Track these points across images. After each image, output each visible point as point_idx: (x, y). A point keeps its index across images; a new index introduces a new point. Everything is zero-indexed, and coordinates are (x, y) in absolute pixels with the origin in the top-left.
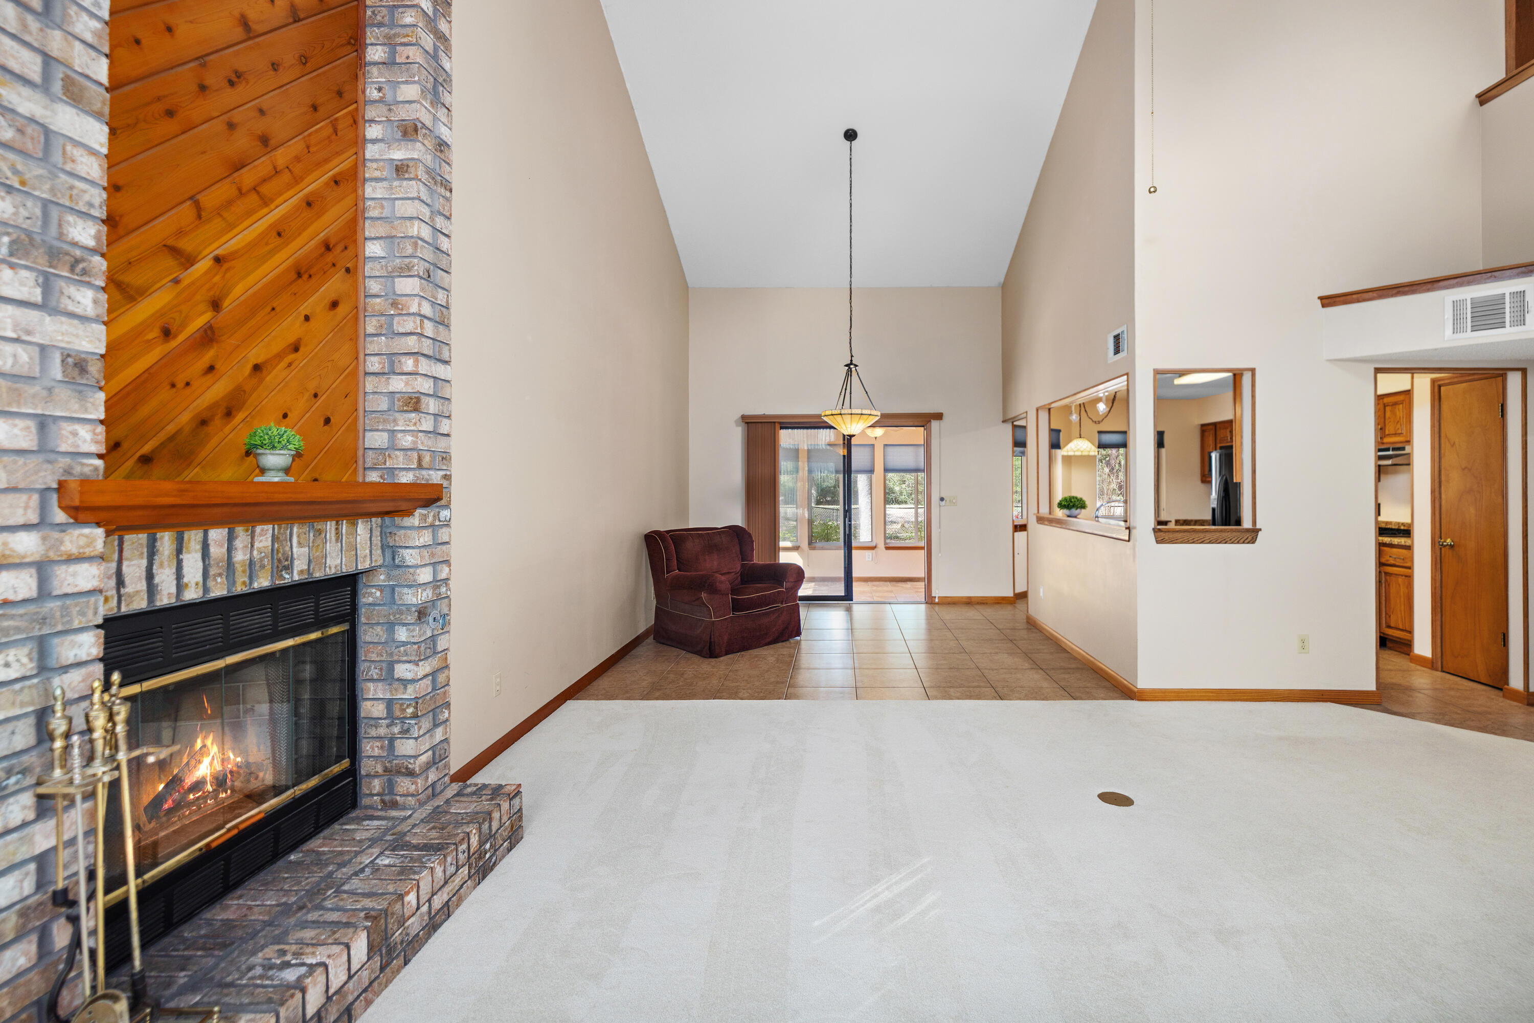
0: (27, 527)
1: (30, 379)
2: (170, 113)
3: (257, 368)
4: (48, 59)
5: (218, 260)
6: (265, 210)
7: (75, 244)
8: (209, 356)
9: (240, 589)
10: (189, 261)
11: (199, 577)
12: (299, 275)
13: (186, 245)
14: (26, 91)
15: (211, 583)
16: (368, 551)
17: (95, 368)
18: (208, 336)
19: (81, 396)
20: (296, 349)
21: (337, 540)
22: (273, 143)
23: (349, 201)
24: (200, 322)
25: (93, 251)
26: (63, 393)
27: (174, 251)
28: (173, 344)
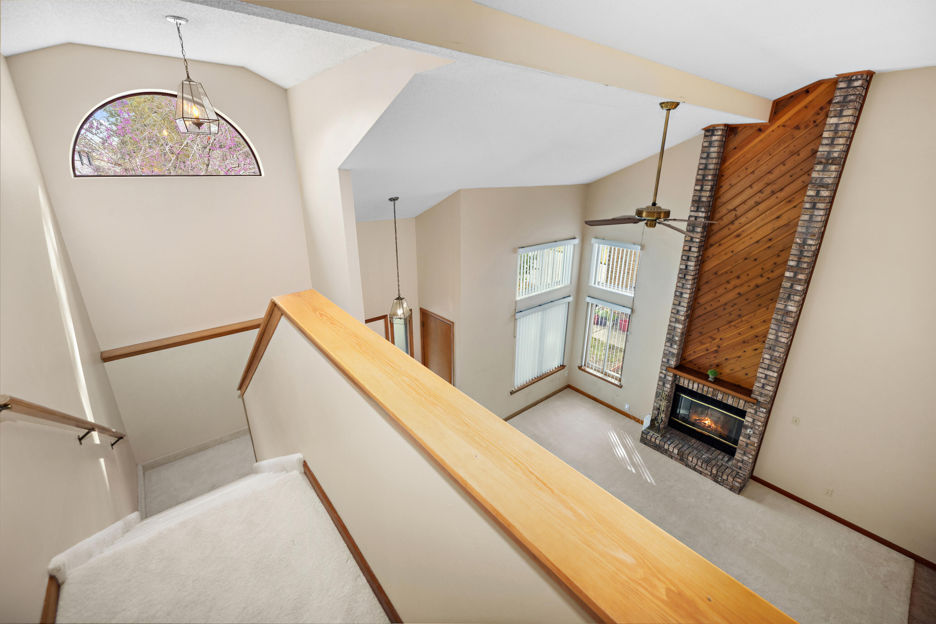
0: (664, 370)
1: (667, 354)
2: (716, 315)
3: (726, 359)
4: (676, 319)
5: (721, 339)
6: (736, 330)
7: (675, 340)
8: (715, 355)
9: (704, 393)
10: (714, 339)
11: (696, 388)
12: (744, 342)
13: (714, 336)
14: (673, 323)
15: (698, 390)
16: (743, 406)
17: (675, 355)
18: (716, 351)
19: (673, 358)
20: (739, 357)
21: (732, 398)
22: (742, 316)
23: (767, 326)
24: (715, 349)
25: (678, 341)
26: (671, 357)
27: (711, 337)
28: (708, 352)
